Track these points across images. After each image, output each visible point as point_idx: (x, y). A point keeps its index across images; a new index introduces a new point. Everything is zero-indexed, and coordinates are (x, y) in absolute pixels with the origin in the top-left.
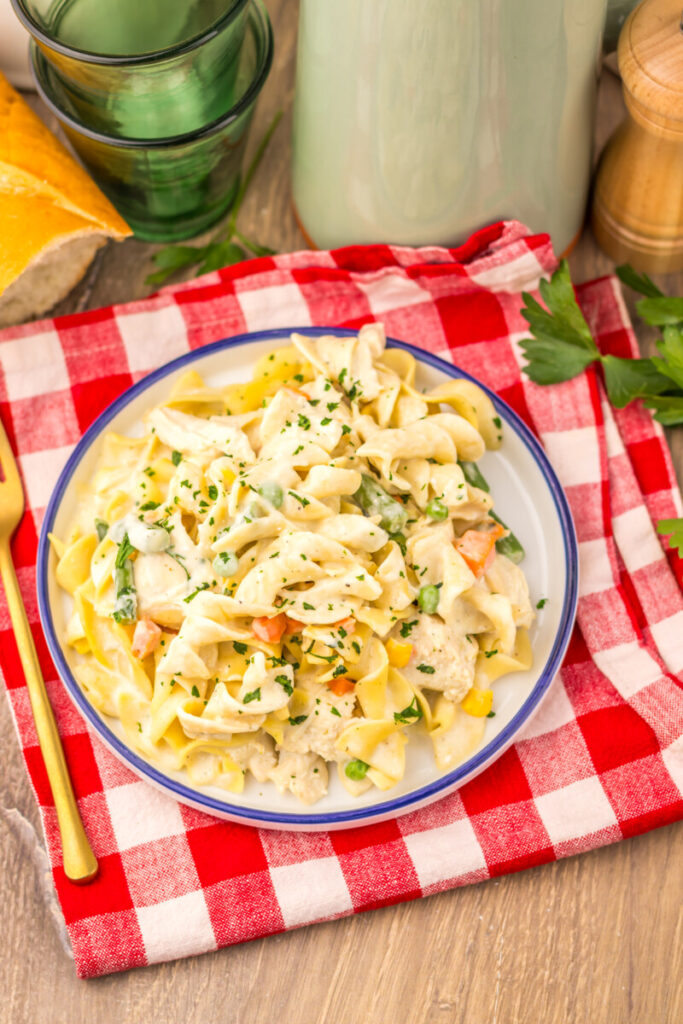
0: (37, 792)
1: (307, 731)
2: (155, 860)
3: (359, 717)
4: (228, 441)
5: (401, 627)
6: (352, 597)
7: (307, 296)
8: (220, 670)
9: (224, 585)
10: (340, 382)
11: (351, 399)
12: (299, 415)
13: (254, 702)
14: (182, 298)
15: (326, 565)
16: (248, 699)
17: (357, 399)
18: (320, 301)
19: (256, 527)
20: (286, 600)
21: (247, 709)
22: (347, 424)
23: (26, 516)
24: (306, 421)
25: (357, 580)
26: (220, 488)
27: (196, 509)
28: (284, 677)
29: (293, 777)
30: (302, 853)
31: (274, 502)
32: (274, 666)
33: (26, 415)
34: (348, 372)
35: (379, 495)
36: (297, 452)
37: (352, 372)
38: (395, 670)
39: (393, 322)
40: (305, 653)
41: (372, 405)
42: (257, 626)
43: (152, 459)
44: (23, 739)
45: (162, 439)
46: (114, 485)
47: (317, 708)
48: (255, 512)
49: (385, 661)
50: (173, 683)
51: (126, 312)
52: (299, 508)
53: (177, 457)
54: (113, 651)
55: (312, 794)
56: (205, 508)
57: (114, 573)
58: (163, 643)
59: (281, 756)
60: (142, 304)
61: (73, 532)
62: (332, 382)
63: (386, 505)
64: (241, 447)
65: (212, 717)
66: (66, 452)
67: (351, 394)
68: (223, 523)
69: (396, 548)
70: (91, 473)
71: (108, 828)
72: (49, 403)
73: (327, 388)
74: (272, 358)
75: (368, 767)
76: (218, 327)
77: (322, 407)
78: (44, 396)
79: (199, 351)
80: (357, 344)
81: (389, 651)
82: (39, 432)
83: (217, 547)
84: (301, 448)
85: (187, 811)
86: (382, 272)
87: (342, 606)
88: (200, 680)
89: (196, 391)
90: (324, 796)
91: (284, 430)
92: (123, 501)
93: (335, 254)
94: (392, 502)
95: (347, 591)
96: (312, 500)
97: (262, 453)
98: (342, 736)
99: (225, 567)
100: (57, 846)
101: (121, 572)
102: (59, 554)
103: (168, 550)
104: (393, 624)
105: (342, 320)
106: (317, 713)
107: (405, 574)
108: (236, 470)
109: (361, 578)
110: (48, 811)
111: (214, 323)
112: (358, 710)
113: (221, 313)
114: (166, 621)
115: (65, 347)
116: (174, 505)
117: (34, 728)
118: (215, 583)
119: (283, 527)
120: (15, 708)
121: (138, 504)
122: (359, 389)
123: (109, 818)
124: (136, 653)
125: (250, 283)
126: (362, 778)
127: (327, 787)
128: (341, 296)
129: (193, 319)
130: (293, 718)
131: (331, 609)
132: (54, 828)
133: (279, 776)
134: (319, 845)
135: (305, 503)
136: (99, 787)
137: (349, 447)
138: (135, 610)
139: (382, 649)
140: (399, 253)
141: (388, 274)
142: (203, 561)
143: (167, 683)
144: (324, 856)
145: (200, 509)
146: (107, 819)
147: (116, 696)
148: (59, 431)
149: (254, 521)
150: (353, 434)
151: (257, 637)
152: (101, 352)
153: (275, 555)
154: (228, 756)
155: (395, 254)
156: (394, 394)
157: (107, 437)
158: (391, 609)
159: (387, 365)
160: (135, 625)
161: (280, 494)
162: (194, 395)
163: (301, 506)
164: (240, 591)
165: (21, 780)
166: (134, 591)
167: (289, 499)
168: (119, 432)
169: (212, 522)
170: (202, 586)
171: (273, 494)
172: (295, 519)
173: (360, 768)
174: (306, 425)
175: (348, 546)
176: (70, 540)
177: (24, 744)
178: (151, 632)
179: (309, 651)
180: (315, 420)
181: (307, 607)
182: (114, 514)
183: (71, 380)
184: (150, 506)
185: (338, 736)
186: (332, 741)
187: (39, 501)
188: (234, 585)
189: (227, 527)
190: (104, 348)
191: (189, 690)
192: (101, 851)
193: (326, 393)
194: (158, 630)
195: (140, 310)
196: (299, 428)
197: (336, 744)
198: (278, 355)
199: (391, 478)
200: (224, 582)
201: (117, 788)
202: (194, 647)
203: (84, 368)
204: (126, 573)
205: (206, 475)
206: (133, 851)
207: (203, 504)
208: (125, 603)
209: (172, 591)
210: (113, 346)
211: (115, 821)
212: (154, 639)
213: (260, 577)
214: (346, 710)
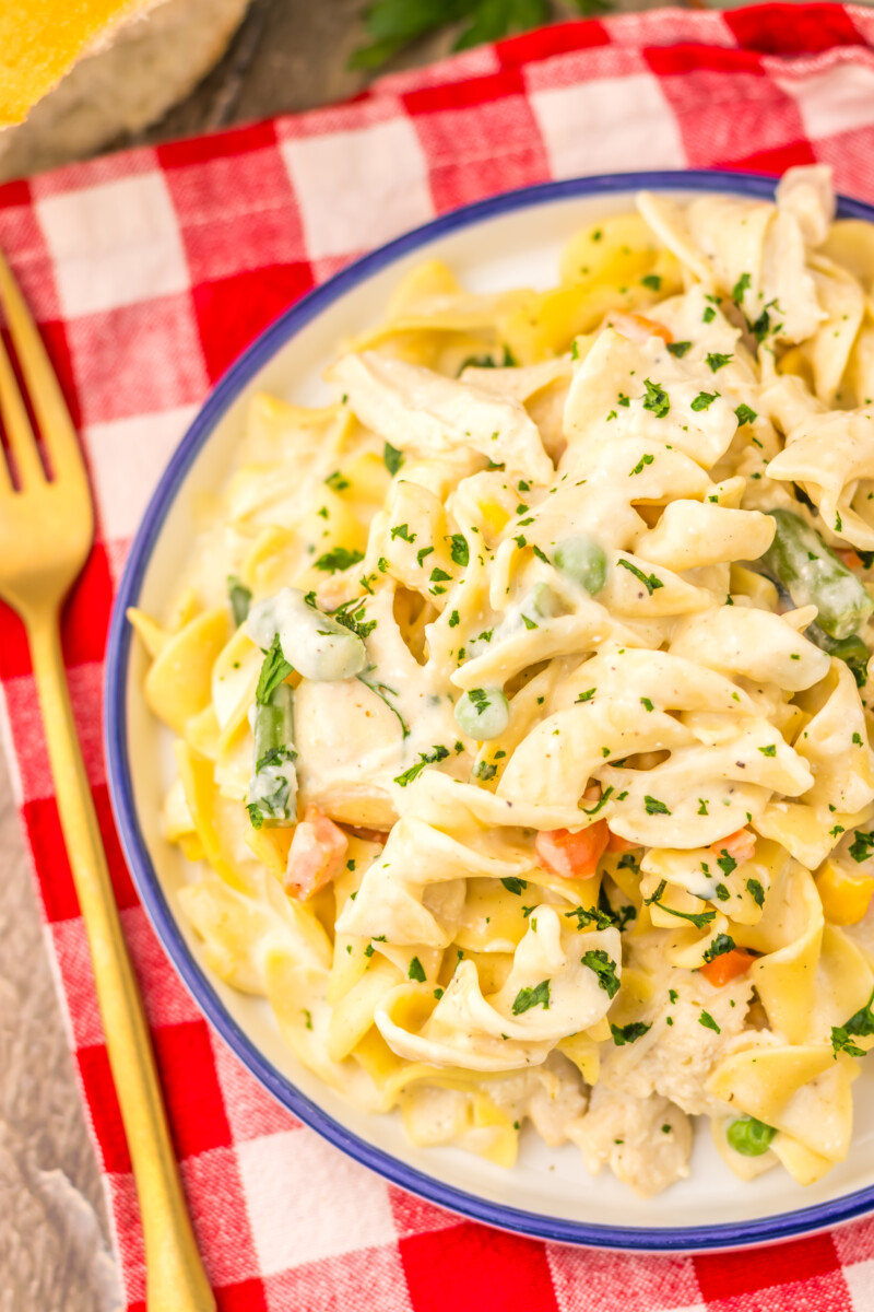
0: (101, 1143)
1: (650, 1054)
2: (334, 1299)
3: (759, 1030)
4: (496, 435)
5: (852, 840)
6: (750, 786)
7: (674, 100)
8: (470, 925)
9: (478, 755)
10: (738, 302)
11: (760, 339)
12: (647, 382)
13: (536, 1012)
14: (419, 103)
15: (695, 719)
16: (524, 1003)
17: (770, 341)
18: (701, 110)
19: (547, 637)
20: (610, 790)
21: (519, 1029)
22: (749, 402)
23: (97, 554)
24: (661, 397)
25: (762, 754)
26: (474, 544)
27: (426, 586)
28: (601, 956)
29: (619, 1142)
30: (635, 1294)
31: (586, 583)
32: (581, 926)
33: (98, 346)
34: (754, 281)
35: (812, 557)
36: (639, 469)
37: (763, 279)
38: (837, 930)
39: (850, 156)
40: (648, 902)
41: (803, 351)
42: (545, 846)
43: (345, 450)
44: (77, 1028)
45: (364, 417)
46: (269, 503)
47: (670, 1010)
48: (546, 607)
49: (817, 921)
50: (370, 952)
51: (302, 133)
52: (641, 595)
53: (393, 459)
54: (253, 863)
55: (658, 1178)
56: (442, 584)
57: (253, 713)
58: (351, 865)
59: (595, 1095)
60: (334, 116)
61: (183, 602)
62: (719, 301)
63: (827, 580)
64: (523, 448)
65: (448, 1032)
66: (180, 420)
67: (760, 327)
68: (478, 621)
69: (846, 677)
70: (225, 471)
71: (240, 1224)
72: (145, 318)
73: (709, 315)
74: (597, 236)
75: (773, 1132)
76: (492, 162)
77: (696, 358)
78: (136, 307)
79: (453, 219)
80: (773, 218)
81: (824, 893)
82: (127, 378)
83: (464, 676)
84: (649, 460)
85: (399, 1200)
86: (829, 58)
87: (727, 804)
88: (426, 949)
89: (442, 303)
90: (681, 1179)
91: (614, 414)
92: (282, 543)
93: (732, 19)
94: (841, 574)
95: (738, 774)
96: (668, 578)
97: (567, 460)
98: (723, 1068)
99: (481, 722)
100: (136, 1258)
101: (268, 713)
102: (153, 648)
103: (364, 675)
104: (834, 841)
105: (745, 150)
106: (670, 1021)
107: (864, 737)
108: (509, 501)
109: (770, 751)
110: (120, 1184)
111: (483, 155)
112: (756, 1015)
113: (496, 135)
114: (357, 818)
115: (179, 206)
116: (379, 573)
117: (97, 1007)
118: (459, 747)
119: (606, 635)
120: (62, 963)
121: (312, 550)
122: (776, 318)
123: (242, 1203)
124: (294, 890)
125: (559, 71)
126: (759, 1151)
127: (689, 1161)
128: (745, 101)
129: (440, 146)
130: (621, 1026)
131: (703, 812)
132: (131, 1221)
133: (592, 1134)
134: (670, 1277)
135: (654, 584)
136: (225, 1139)
137: (751, 450)
138: (292, 800)
139: (810, 891)
140: (866, 22)
141: (841, 62)
142: (436, 700)
143: (359, 950)
144: (679, 1303)
145: (432, 585)
146: (239, 1204)
147: (261, 953)
148: (166, 378)
149: (543, 624)
150: (761, 425)
151: (545, 866)
152: (252, 217)
153: (586, 697)
154: (485, 1094)
155: (857, 22)
156: (850, 328)
157: (254, 403)
158: (832, 808)
159: (837, 259)
160: (293, 827)
161: (601, 565)
162: (435, 311)
163: (646, 592)
164: (511, 771)
165: (70, 1111)
166: (292, 756)
167: (619, 577)
168: (279, 395)
169: (455, 620)
170: (432, 752)
171: (586, 567)
172: (629, 616)
173: (758, 1135)
174: (659, 408)
175: (742, 680)
176: (174, 619)
177: (79, 1039)
178: (325, 848)
179: (655, 898)
180: (680, 396)
181: (654, 807)
182: (262, 570)
183: (193, 274)
184: (335, 561)
185: (713, 1068)
186: (700, 1078)
187: (122, 526)
188: (500, 755)
189: (488, 630)
190: (259, 207)
191: (404, 967)
192: (225, 1272)
193: (706, 326)
194: (341, 838)
195: (331, 128)
196: (645, 411)
197: (709, 1084)
198: (611, 229)
199: (839, 527)
200: (480, 747)
201: (262, 1141)
202: (411, 885)
203: (219, 248)
204: (278, 717)
205: (448, 505)
206: (290, 1278)
207: (440, 575)
208: (271, 786)
209: (371, 760)
210: (275, 203)
211: (255, 1211)
212: (333, 857)
213: (553, 744)
214: (732, 1017)
